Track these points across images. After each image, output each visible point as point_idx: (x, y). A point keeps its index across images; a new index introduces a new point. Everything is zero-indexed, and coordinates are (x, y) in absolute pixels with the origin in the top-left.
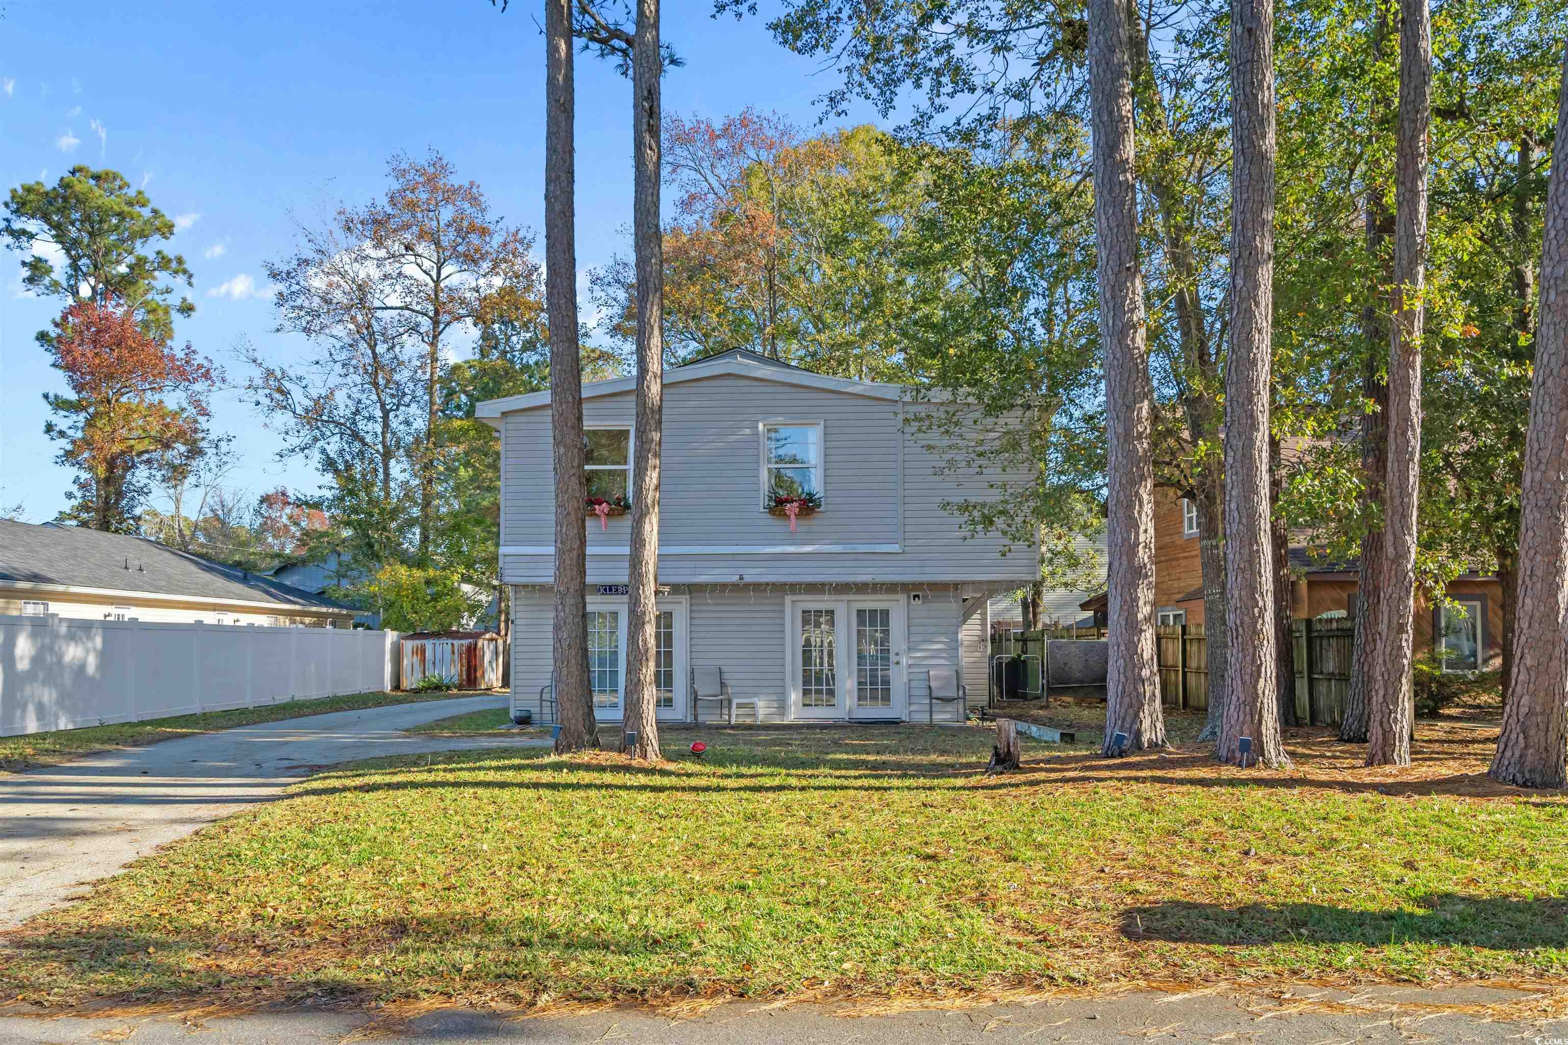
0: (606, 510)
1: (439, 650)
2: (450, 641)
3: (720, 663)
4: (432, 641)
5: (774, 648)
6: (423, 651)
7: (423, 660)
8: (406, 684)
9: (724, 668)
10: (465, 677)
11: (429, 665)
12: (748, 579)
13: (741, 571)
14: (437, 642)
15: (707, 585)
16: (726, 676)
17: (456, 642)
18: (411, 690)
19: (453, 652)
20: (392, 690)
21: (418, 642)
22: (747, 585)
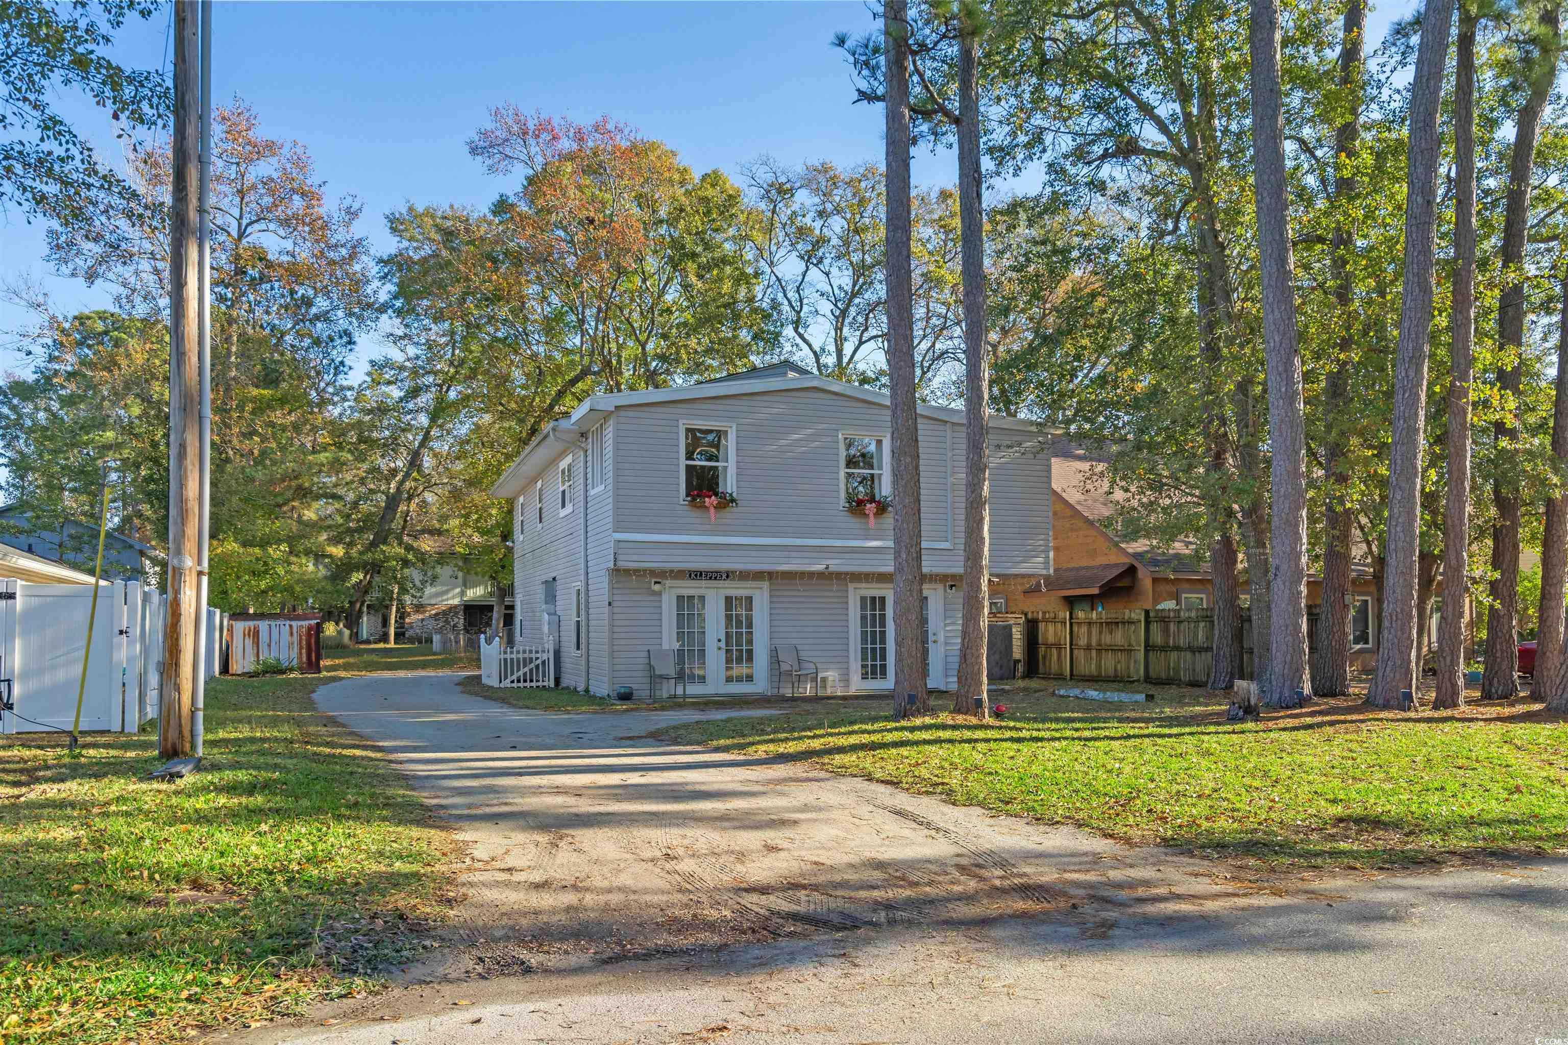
0: (715, 503)
1: (275, 631)
2: (288, 623)
3: (794, 642)
4: (267, 622)
5: (840, 629)
6: (256, 633)
7: (257, 643)
8: (236, 667)
9: (799, 648)
10: (304, 659)
11: (263, 646)
12: (831, 569)
13: (829, 562)
14: (273, 623)
15: (796, 573)
16: (801, 653)
17: (294, 623)
18: (244, 674)
19: (292, 634)
20: (221, 673)
21: (251, 624)
22: (831, 574)
